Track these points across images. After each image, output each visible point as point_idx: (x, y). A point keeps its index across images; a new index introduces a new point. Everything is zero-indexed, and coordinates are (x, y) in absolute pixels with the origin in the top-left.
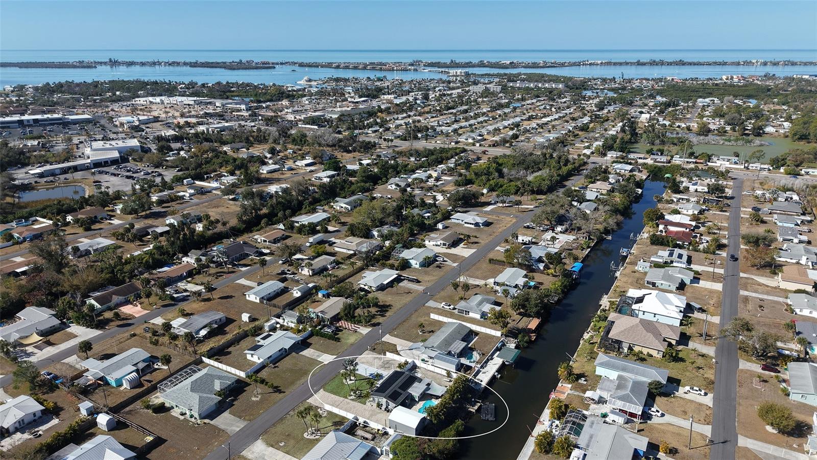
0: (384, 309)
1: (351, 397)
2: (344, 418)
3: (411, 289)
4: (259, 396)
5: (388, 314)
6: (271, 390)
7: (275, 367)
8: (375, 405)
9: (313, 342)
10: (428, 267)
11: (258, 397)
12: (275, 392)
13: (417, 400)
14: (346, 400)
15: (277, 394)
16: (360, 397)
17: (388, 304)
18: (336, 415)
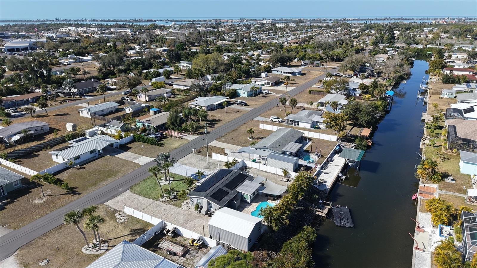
0: (212, 123)
1: (164, 199)
2: (148, 225)
3: (240, 110)
4: (45, 199)
5: (216, 126)
6: (64, 191)
7: (81, 168)
8: (193, 208)
9: (133, 147)
10: (255, 96)
11: (42, 199)
12: (69, 193)
13: (249, 201)
14: (157, 202)
15: (70, 196)
16: (175, 198)
17: (217, 119)
18: (138, 221)
